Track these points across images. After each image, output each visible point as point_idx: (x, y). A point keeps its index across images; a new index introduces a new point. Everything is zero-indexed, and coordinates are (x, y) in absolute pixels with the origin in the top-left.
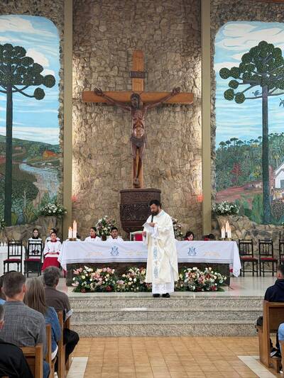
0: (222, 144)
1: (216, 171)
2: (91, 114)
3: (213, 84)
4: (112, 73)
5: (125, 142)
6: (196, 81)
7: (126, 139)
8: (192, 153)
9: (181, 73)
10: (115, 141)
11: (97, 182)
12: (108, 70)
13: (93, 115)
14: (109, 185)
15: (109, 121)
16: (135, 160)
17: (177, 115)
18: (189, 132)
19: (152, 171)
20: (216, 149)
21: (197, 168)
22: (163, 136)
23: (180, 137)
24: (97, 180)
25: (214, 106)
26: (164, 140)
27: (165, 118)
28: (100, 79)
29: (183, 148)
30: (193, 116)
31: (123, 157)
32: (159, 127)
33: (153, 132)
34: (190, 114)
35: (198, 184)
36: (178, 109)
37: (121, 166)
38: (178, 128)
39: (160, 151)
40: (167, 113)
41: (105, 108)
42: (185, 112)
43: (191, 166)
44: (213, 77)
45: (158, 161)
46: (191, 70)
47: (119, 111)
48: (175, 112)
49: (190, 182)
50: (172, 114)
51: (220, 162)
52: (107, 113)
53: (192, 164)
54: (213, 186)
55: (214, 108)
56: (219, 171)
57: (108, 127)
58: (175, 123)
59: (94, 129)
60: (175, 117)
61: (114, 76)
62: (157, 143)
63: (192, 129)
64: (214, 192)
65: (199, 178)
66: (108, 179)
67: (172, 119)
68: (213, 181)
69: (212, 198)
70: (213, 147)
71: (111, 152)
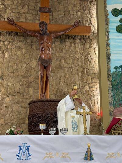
0: (116, 68)
1: (112, 90)
2: (4, 42)
3: (107, 20)
4: (23, 11)
5: (34, 66)
6: (92, 20)
7: (34, 64)
8: (90, 77)
9: (79, 14)
10: (24, 65)
11: (7, 100)
12: (20, 8)
13: (6, 43)
14: (18, 102)
15: (20, 48)
16: (42, 77)
17: (77, 46)
18: (87, 60)
19: (57, 91)
20: (111, 72)
21: (94, 89)
22: (66, 62)
23: (80, 63)
24: (8, 99)
25: (108, 37)
26: (66, 65)
27: (67, 48)
28: (13, 14)
29: (83, 72)
30: (90, 47)
31: (31, 79)
32: (62, 54)
33: (57, 59)
34: (87, 46)
35: (96, 102)
36: (78, 41)
37: (29, 86)
38: (78, 56)
39: (63, 75)
40: (68, 44)
41: (16, 38)
42: (84, 44)
43: (89, 88)
44: (106, 15)
45: (61, 83)
46: (87, 11)
47: (29, 40)
48: (75, 44)
49: (89, 101)
50: (73, 45)
51: (115, 83)
52: (18, 42)
53: (91, 85)
54: (111, 104)
55: (109, 39)
56: (115, 91)
57: (19, 53)
58: (75, 52)
59: (6, 55)
60: (75, 47)
61: (25, 13)
62: (61, 67)
63: (89, 57)
64: (111, 109)
65: (98, 98)
66: (17, 98)
67: (72, 48)
68: (110, 99)
69: (110, 114)
70: (109, 70)
71: (21, 74)
